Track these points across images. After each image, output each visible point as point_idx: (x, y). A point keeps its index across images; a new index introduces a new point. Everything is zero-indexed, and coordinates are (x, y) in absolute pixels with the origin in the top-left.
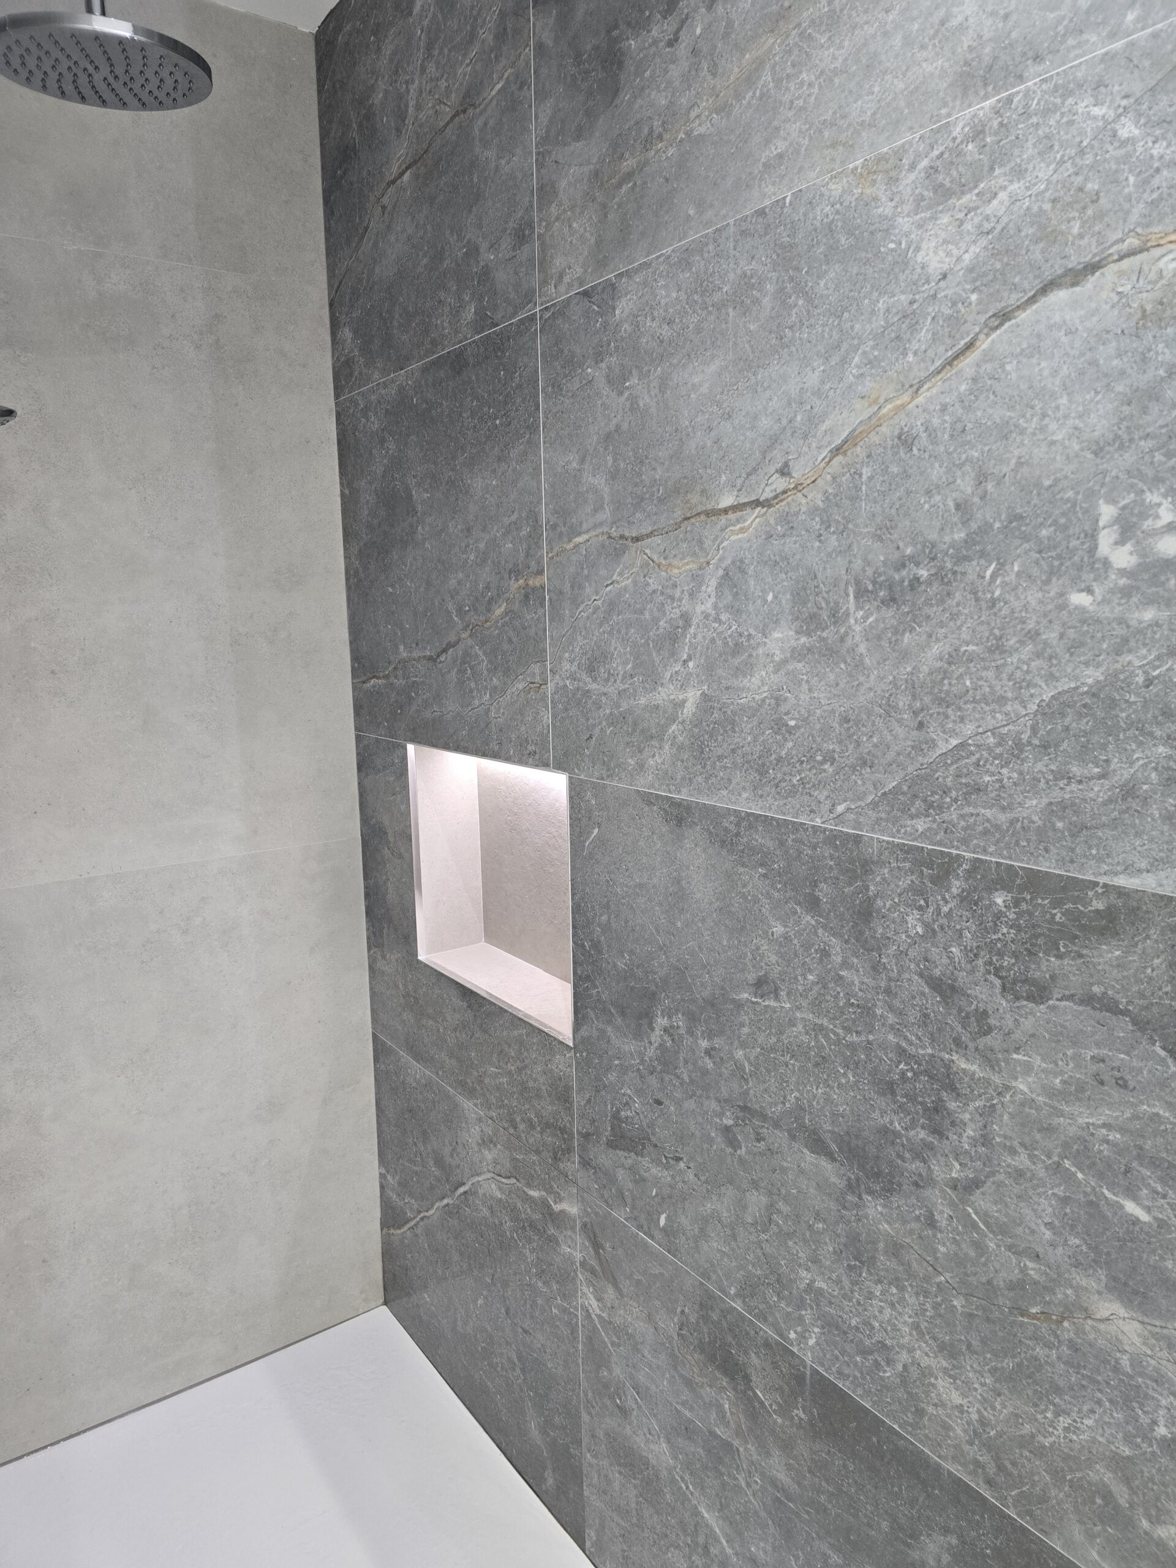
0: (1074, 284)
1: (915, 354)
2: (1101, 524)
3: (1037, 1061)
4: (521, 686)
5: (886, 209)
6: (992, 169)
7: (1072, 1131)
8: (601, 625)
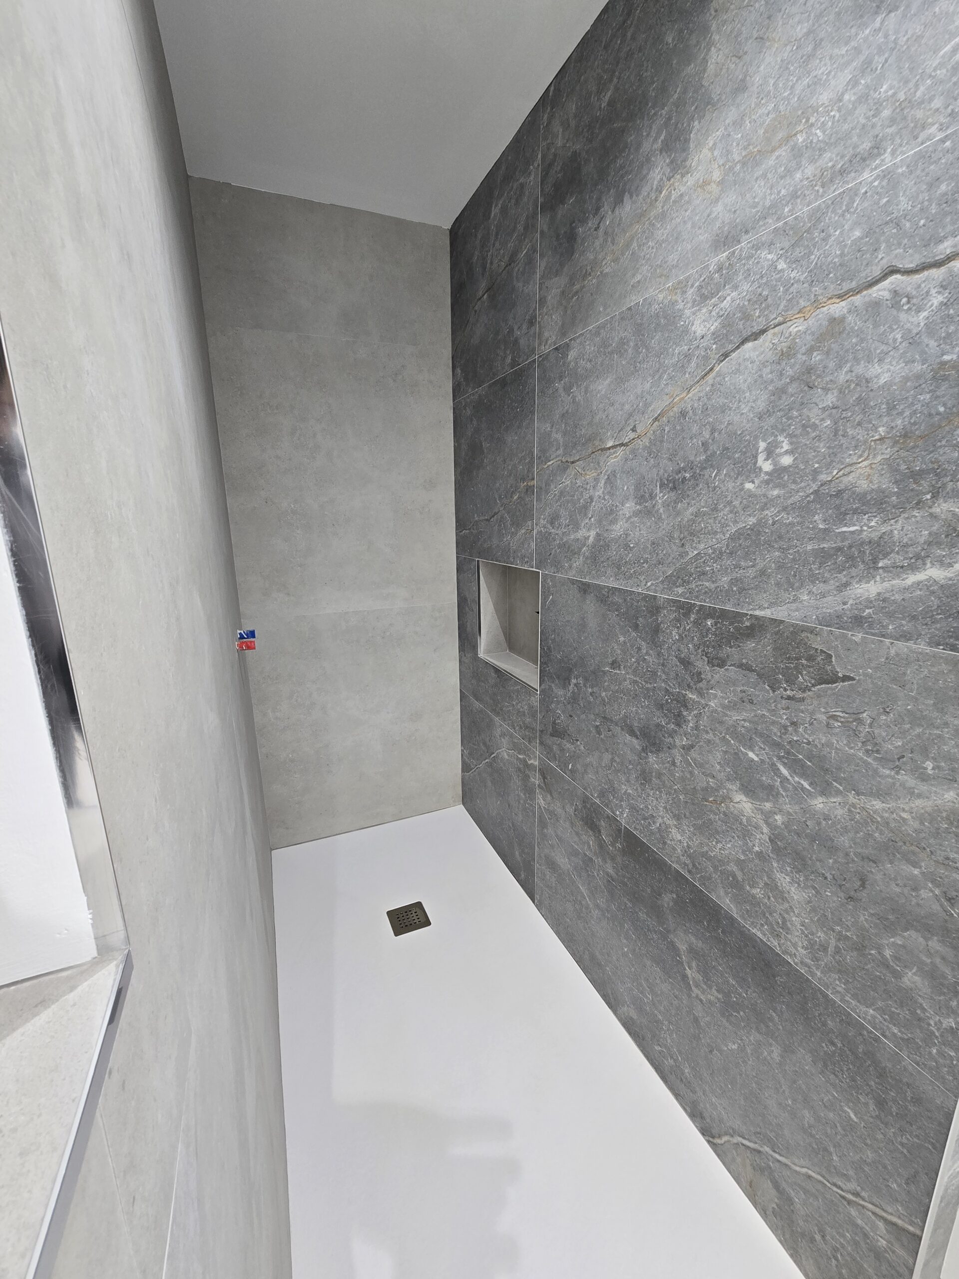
0: (755, 340)
1: (689, 374)
2: (760, 451)
3: (720, 694)
4: (523, 531)
5: (680, 306)
6: (725, 286)
7: (731, 722)
8: (557, 502)
